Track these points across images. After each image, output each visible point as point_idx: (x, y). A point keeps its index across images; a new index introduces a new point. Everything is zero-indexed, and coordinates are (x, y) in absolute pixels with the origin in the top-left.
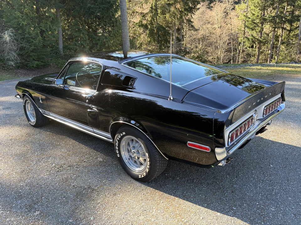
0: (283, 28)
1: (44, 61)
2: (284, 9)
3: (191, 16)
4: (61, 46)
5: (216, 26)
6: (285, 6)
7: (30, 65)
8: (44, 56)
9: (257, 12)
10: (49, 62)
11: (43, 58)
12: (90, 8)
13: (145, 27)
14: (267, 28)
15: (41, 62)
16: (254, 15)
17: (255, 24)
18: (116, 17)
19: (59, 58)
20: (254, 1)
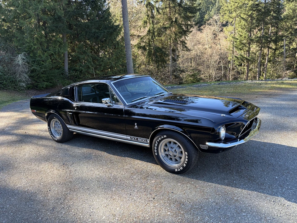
0: (269, 48)
1: (52, 82)
2: (269, 30)
3: (185, 38)
4: (67, 67)
5: (207, 46)
6: (269, 28)
7: (40, 85)
8: (52, 77)
9: (244, 33)
10: (56, 83)
11: (51, 79)
12: (95, 32)
13: (144, 48)
14: (254, 48)
15: (50, 83)
16: (241, 36)
17: (243, 44)
18: (118, 40)
19: (65, 79)
20: (241, 24)
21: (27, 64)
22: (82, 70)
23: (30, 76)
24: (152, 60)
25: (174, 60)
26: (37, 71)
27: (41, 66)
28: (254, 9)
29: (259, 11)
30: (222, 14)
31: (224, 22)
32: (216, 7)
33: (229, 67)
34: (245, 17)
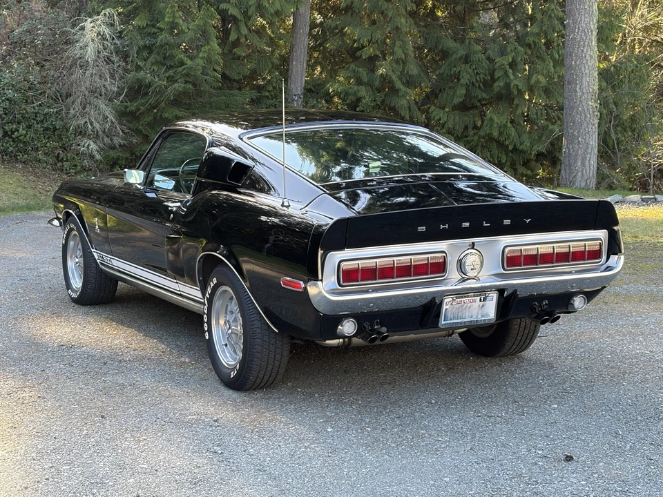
4: (297, 83)
21: (115, 58)
22: (359, 100)
23: (122, 114)
26: (151, 90)
27: (171, 73)
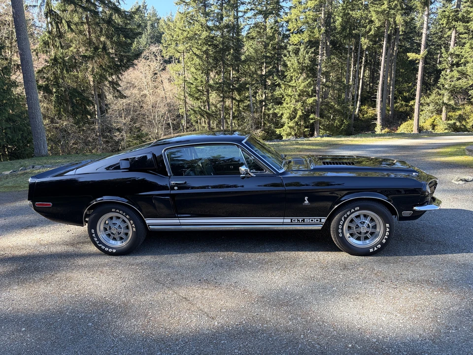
0: (233, 99)
2: (230, 74)
3: (118, 77)
5: (145, 92)
6: (230, 71)
9: (201, 77)
13: (47, 89)
14: (214, 97)
16: (196, 79)
17: (200, 91)
20: (194, 62)
24: (66, 111)
25: (103, 111)
28: (209, 43)
29: (216, 46)
30: (164, 46)
31: (167, 58)
32: (148, 33)
33: (182, 125)
34: (198, 52)
